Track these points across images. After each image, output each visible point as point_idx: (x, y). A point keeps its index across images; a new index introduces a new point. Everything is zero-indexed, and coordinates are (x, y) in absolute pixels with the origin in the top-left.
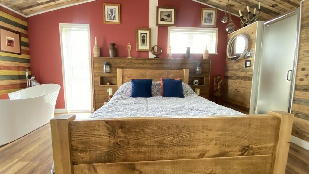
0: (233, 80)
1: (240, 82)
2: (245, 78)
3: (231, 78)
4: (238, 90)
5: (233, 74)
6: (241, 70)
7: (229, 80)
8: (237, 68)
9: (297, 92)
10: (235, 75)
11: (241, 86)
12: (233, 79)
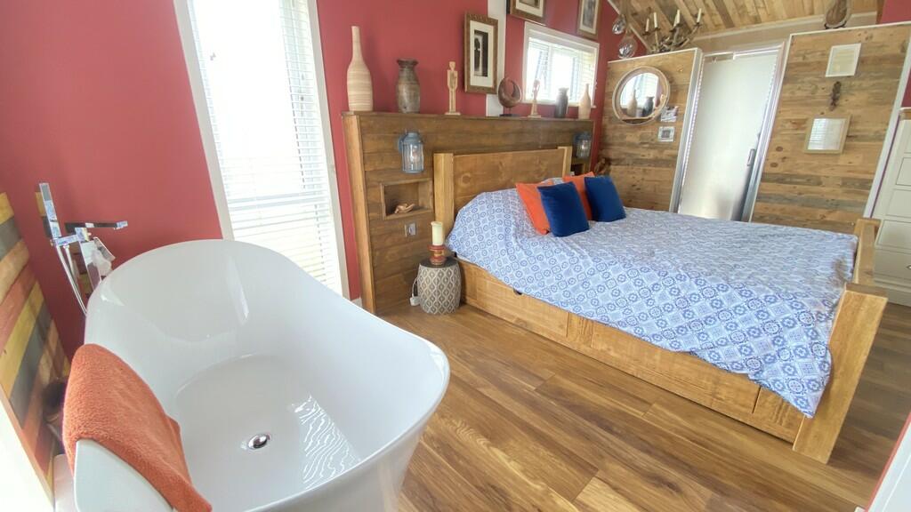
0: (624, 167)
1: (644, 170)
2: (656, 162)
3: (619, 162)
4: (637, 187)
5: (626, 154)
6: (646, 146)
7: (612, 167)
8: (637, 141)
9: (764, 184)
10: (630, 155)
11: (646, 177)
12: (625, 165)
